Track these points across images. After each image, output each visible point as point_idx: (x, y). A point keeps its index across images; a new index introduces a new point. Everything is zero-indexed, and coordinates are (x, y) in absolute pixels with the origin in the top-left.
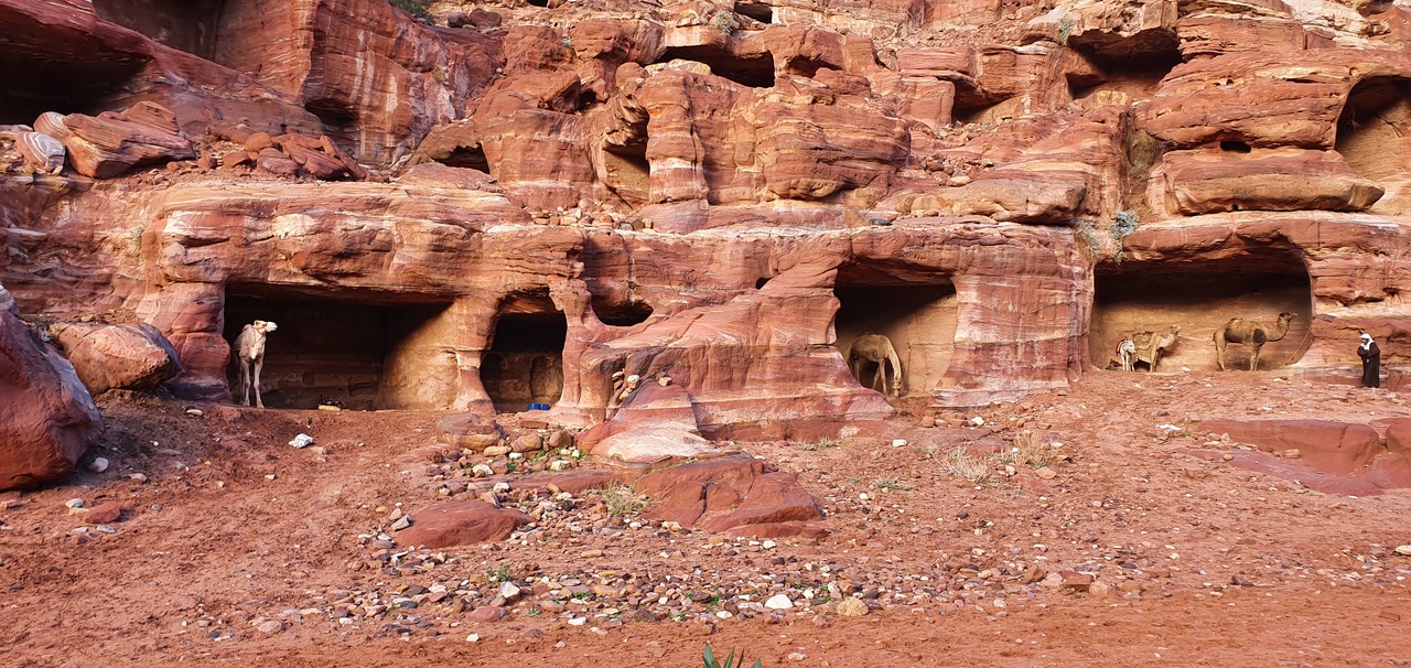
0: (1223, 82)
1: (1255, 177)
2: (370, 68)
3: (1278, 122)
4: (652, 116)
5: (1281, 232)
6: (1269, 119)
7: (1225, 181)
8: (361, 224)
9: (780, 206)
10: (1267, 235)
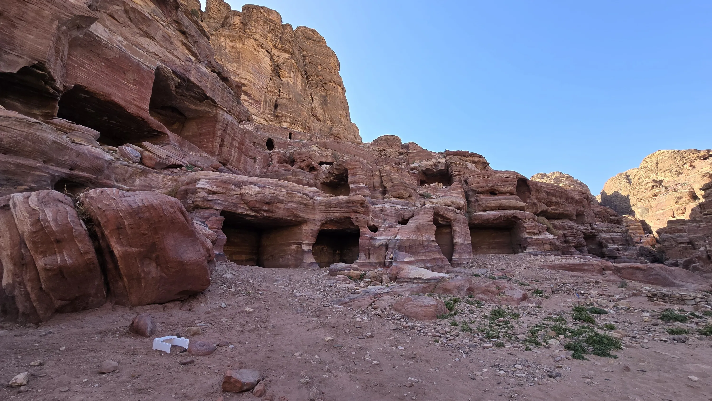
0: (486, 177)
1: (505, 201)
2: (236, 154)
3: (505, 187)
4: (349, 171)
5: (515, 215)
6: (502, 186)
7: (497, 201)
8: (275, 192)
9: (393, 200)
10: (510, 216)
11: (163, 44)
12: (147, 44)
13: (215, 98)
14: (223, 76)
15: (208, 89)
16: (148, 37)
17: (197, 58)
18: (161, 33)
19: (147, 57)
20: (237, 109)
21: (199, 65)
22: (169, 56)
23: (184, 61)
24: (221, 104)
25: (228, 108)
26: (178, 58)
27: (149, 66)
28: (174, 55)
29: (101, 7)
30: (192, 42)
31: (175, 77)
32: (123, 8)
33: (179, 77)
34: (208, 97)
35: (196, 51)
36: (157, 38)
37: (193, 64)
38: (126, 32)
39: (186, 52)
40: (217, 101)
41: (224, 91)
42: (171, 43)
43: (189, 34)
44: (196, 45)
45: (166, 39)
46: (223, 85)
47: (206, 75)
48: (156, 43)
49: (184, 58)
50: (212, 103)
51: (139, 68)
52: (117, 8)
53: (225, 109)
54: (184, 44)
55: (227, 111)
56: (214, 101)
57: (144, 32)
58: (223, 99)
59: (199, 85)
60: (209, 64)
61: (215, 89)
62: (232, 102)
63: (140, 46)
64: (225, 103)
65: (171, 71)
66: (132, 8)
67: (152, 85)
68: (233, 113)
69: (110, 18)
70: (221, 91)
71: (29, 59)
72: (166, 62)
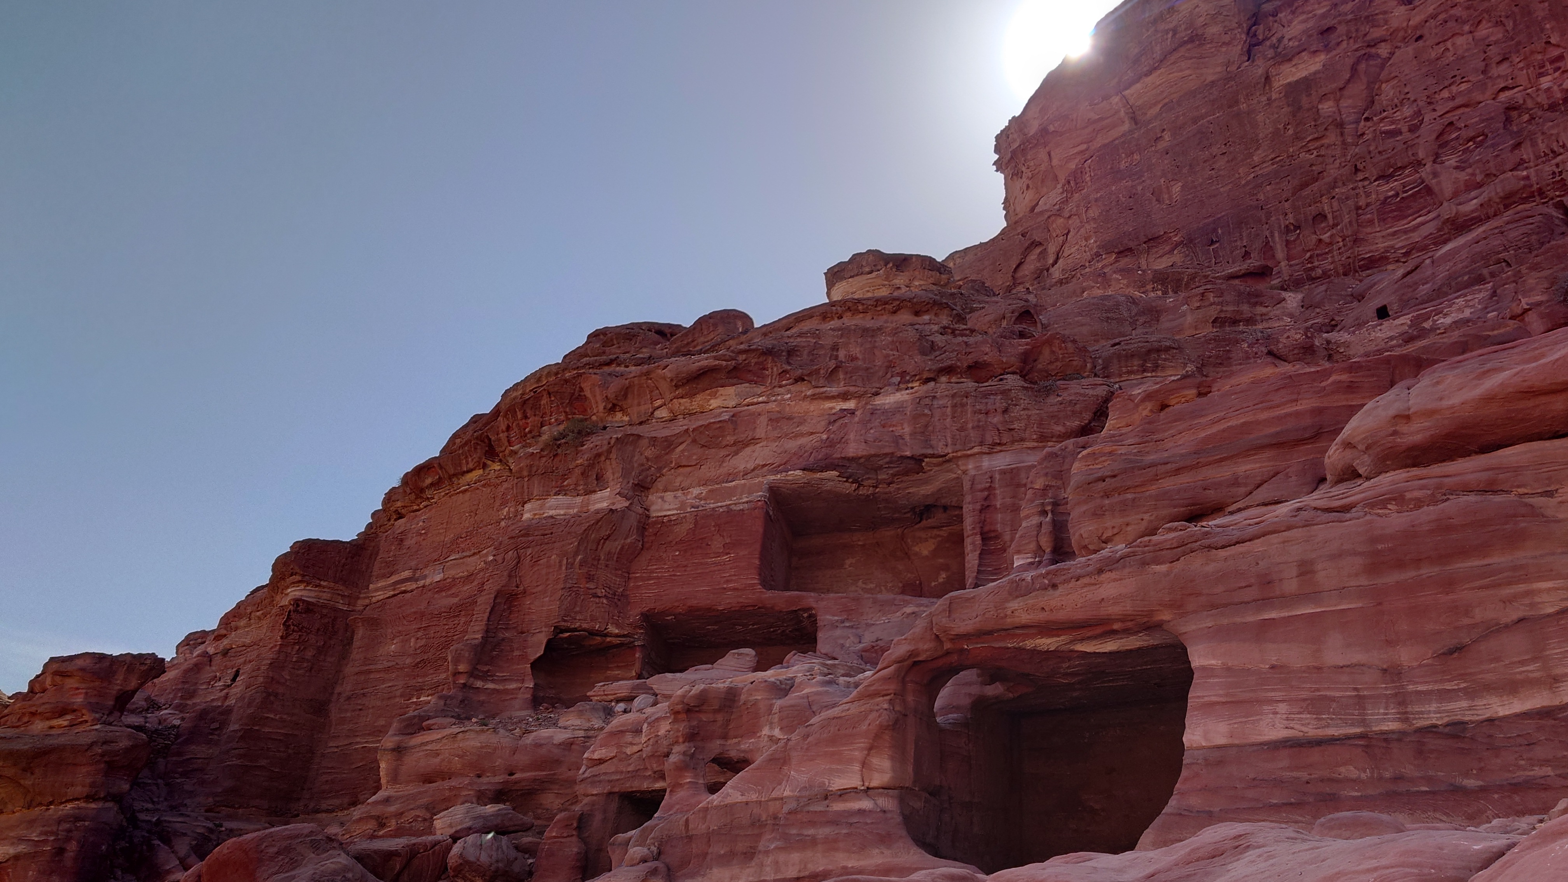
11: (776, 434)
12: (744, 460)
13: (932, 447)
14: (965, 365)
15: (907, 438)
16: (747, 445)
17: (859, 397)
18: (763, 420)
19: (745, 484)
20: (1029, 416)
21: (879, 401)
22: (792, 445)
23: (827, 430)
24: (958, 447)
25: (989, 440)
26: (812, 433)
27: (750, 499)
28: (802, 435)
29: (659, 469)
30: (822, 382)
31: (818, 475)
32: (689, 441)
33: (823, 470)
34: (912, 458)
35: (842, 389)
36: (760, 433)
37: (858, 413)
38: (708, 471)
39: (828, 405)
40: (940, 451)
41: (963, 405)
42: (790, 419)
43: (809, 375)
44: (841, 376)
45: (775, 420)
46: (953, 396)
47: (899, 409)
48: (764, 443)
49: (823, 423)
50: (935, 460)
51: (732, 517)
52: (681, 448)
53: (976, 450)
54: (814, 397)
55: (985, 449)
56: (933, 456)
57: (735, 444)
58: (962, 429)
59: (872, 452)
60: (905, 379)
61: (926, 426)
62: (1005, 411)
63: (731, 476)
64: (972, 434)
65: (799, 473)
66: (694, 430)
67: (761, 530)
68: (1013, 442)
69: (681, 469)
70: (954, 412)
71: (547, 629)
72: (783, 467)
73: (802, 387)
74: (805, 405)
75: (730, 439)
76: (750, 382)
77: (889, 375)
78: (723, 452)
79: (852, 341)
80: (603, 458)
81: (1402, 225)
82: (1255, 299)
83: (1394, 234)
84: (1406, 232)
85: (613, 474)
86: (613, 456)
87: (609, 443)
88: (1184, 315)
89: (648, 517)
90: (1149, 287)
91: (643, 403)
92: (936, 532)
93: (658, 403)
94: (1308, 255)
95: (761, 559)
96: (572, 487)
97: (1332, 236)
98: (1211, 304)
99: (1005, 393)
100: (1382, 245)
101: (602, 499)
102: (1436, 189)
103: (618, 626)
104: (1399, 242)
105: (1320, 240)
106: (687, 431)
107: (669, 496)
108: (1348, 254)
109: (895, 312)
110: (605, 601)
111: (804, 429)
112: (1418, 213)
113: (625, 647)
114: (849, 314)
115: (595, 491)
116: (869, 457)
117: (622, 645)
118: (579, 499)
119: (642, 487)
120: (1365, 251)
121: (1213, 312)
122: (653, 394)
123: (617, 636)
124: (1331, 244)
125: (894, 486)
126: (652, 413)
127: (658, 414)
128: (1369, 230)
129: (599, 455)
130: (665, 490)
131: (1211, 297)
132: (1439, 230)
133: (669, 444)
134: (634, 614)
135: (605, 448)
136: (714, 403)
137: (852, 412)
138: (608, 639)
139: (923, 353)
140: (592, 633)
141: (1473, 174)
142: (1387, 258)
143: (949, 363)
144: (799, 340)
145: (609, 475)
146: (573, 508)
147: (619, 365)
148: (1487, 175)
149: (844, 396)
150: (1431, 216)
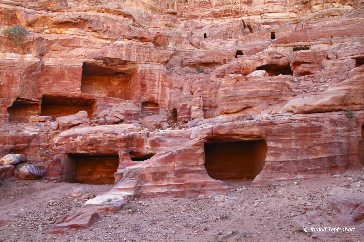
11: (86, 46)
12: (75, 52)
13: (131, 59)
14: (140, 37)
15: (124, 55)
16: (76, 48)
17: (111, 40)
18: (82, 41)
19: (76, 60)
20: (156, 56)
21: (116, 42)
22: (91, 51)
23: (102, 48)
24: (138, 60)
25: (145, 60)
26: (97, 48)
27: (78, 65)
28: (94, 48)
29: (48, 50)
30: (102, 33)
31: (98, 61)
32: (58, 43)
33: (100, 60)
34: (125, 61)
35: (107, 37)
36: (81, 45)
37: (111, 45)
38: (63, 53)
39: (102, 40)
40: (133, 60)
41: (139, 49)
42: (91, 42)
43: (99, 30)
44: (107, 33)
45: (86, 42)
46: (137, 45)
47: (122, 46)
48: (82, 48)
49: (101, 46)
50: (131, 63)
51: (72, 70)
52: (55, 44)
53: (142, 62)
54: (99, 37)
55: (144, 62)
56: (131, 62)
57: (73, 47)
58: (139, 55)
59: (115, 57)
60: (124, 37)
61: (130, 53)
62: (150, 53)
63: (72, 57)
64: (141, 57)
65: (93, 59)
66: (61, 40)
67: (81, 75)
68: (151, 62)
69: (54, 51)
70: (137, 50)
71: (14, 98)
72: (89, 56)
73: (96, 34)
74: (96, 39)
75: (72, 45)
76: (79, 28)
77: (119, 35)
78: (69, 48)
79: (109, 22)
80: (30, 44)
81: (203, 9)
82: (175, 21)
83: (201, 11)
84: (203, 11)
85: (34, 49)
86: (35, 44)
87: (33, 39)
88: (158, 21)
89: (44, 65)
90: (148, 10)
91: (40, 25)
92: (119, 79)
93: (47, 27)
94: (182, 10)
95: (81, 84)
96: (17, 51)
97: (188, 7)
98: (166, 20)
99: (150, 48)
100: (198, 13)
101: (29, 57)
102: (212, 3)
103: (35, 98)
104: (202, 14)
105: (185, 7)
106: (57, 39)
107: (50, 59)
108: (191, 13)
109: (119, 15)
110: (31, 91)
111: (94, 46)
112: (207, 8)
113: (36, 105)
114: (106, 12)
115: (26, 54)
116: (113, 59)
117: (35, 104)
118: (20, 55)
119: (42, 55)
120: (195, 14)
121: (166, 22)
122: (45, 24)
123: (34, 101)
124: (187, 9)
125: (115, 67)
126: (43, 30)
127: (45, 31)
128: (196, 8)
129: (29, 42)
130: (49, 57)
131: (166, 18)
132: (210, 13)
133: (51, 42)
134: (40, 96)
135: (32, 40)
136: (66, 32)
137: (109, 44)
138: (32, 102)
139: (129, 31)
140: (28, 100)
141: (220, 2)
142: (198, 17)
143: (136, 36)
144: (93, 17)
145: (32, 49)
146: (18, 58)
147: (22, 7)
148: (223, 4)
149: (107, 39)
150: (209, 9)
